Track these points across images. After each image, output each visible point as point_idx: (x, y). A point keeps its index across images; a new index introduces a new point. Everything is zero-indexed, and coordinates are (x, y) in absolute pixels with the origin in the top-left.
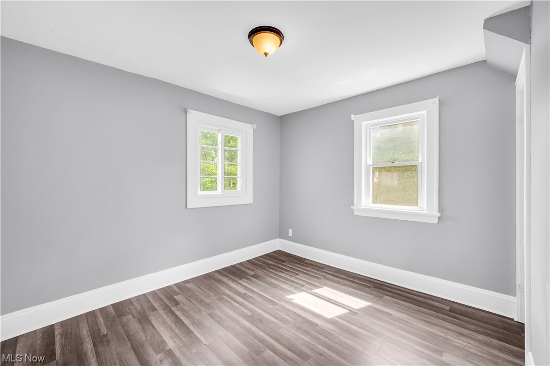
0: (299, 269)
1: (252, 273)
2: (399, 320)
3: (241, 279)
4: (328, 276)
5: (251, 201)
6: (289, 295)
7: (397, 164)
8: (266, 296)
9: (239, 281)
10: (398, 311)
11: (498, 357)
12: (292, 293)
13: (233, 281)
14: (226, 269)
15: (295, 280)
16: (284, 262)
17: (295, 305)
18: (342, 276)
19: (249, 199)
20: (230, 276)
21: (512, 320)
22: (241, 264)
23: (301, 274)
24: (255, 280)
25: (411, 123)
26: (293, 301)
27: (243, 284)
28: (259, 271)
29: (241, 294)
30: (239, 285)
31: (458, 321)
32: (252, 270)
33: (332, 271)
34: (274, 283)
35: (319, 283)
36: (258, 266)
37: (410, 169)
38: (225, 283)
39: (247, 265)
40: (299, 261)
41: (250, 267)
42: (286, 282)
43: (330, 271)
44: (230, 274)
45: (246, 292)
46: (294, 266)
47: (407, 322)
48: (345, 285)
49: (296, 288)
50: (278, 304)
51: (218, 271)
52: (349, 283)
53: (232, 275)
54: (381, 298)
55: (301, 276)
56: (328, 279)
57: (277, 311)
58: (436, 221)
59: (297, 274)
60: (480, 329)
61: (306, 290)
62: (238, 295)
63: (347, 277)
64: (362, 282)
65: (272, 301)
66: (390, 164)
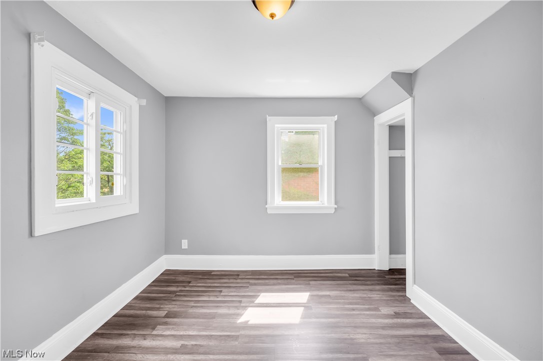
0: (216, 285)
1: (163, 313)
2: (336, 297)
3: (154, 329)
4: (251, 281)
5: (137, 211)
6: (239, 319)
7: (303, 166)
8: (213, 334)
9: (155, 332)
10: (330, 290)
11: (394, 296)
12: (240, 315)
13: (144, 337)
14: (107, 325)
15: (225, 299)
16: (190, 282)
17: (257, 327)
18: (263, 277)
19: (133, 208)
20: (129, 332)
21: (375, 269)
22: (128, 307)
23: (224, 290)
24: (175, 320)
25: (313, 133)
26: (250, 323)
27: (164, 333)
28: (170, 306)
29: (176, 349)
30: (160, 338)
31: (358, 282)
32: (158, 309)
33: (250, 275)
34: (207, 313)
35: (251, 292)
36: (160, 300)
37: (313, 170)
38: (130, 347)
39: (142, 305)
40: (205, 275)
41: (148, 305)
42: (218, 305)
43: (248, 275)
44: (125, 329)
45: (183, 342)
46: (206, 283)
47: (342, 296)
48: (274, 284)
49: (237, 308)
50: (238, 336)
51: (95, 335)
52: (275, 281)
53: (131, 329)
54: (309, 284)
55: (225, 291)
56: (255, 284)
57: (247, 345)
58: (333, 211)
59: (221, 291)
60: (373, 282)
61: (247, 305)
62: (175, 353)
63: (267, 276)
64: (283, 276)
65: (228, 336)
66: (297, 166)
